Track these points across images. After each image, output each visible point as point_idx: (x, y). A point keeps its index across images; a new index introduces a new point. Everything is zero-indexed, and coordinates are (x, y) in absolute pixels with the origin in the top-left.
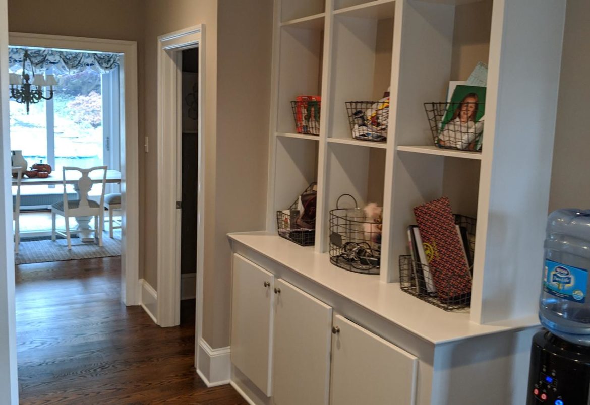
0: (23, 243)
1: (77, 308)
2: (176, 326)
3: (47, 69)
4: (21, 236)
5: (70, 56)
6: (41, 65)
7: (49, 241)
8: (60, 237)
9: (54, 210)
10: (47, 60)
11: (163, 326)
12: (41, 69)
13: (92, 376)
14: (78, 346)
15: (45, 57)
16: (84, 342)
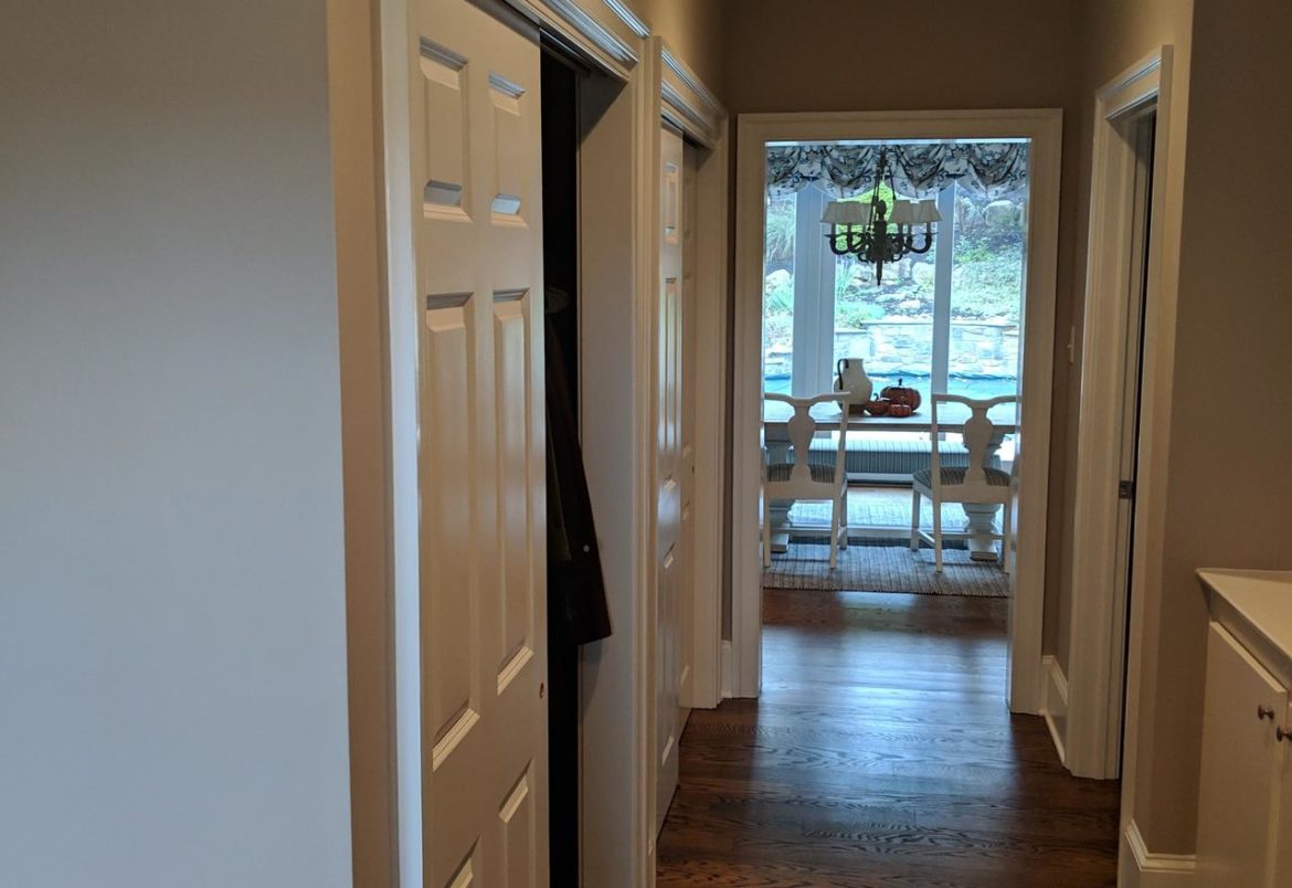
0: (852, 548)
1: (907, 699)
2: (1106, 780)
3: (941, 190)
4: (851, 534)
5: (989, 158)
6: (929, 180)
7: (905, 549)
8: (924, 544)
9: (917, 485)
10: (943, 169)
11: (1075, 774)
12: (929, 191)
13: (879, 850)
14: (876, 779)
15: (939, 165)
16: (891, 773)
